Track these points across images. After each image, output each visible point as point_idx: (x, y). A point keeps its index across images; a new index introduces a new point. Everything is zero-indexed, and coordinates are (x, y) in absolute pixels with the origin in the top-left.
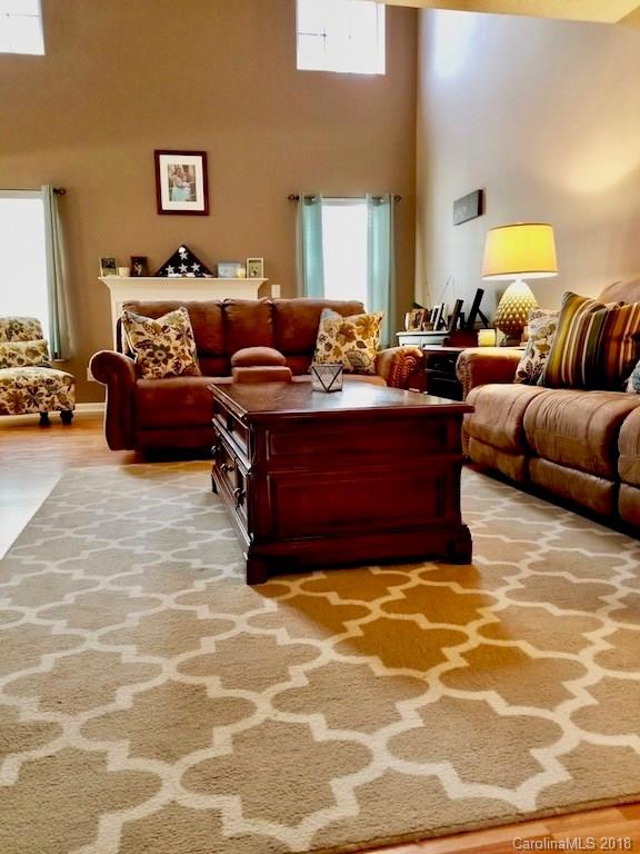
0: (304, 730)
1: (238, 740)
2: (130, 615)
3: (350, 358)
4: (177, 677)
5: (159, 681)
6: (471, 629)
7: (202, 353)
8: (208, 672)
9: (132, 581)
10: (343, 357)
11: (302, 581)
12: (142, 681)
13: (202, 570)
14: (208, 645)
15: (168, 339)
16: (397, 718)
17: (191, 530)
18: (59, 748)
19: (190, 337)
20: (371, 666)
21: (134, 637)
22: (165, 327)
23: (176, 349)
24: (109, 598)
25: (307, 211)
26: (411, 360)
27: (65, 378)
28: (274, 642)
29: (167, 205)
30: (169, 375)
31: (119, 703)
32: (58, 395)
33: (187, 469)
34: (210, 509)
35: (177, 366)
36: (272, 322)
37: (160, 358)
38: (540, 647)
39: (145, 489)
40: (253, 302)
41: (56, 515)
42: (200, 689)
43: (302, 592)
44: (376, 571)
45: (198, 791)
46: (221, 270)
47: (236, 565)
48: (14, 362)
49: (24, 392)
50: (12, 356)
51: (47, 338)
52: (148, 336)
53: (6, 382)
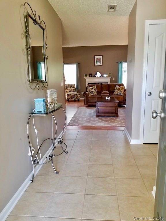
3: (119, 93)
10: (118, 93)
11: (101, 117)
17: (92, 113)
19: (96, 90)
23: (94, 91)
25: (120, 64)
27: (78, 94)
29: (95, 65)
30: (93, 95)
32: (78, 97)
36: (108, 87)
37: (92, 93)
44: (108, 117)
46: (104, 75)
48: (71, 91)
49: (73, 96)
50: (71, 90)
51: (76, 87)
52: (90, 90)
53: (70, 94)
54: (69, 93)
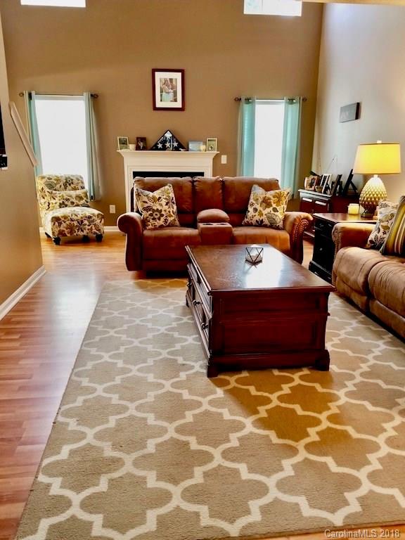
0: (237, 472)
1: (206, 475)
2: (149, 393)
3: (268, 218)
4: (176, 436)
5: (166, 437)
6: (323, 417)
7: (180, 212)
8: (190, 434)
9: (148, 370)
10: (264, 217)
11: (236, 377)
12: (159, 437)
13: (184, 365)
14: (189, 417)
15: (161, 205)
16: (282, 469)
17: (176, 335)
18: (125, 473)
19: (173, 203)
20: (271, 437)
21: (152, 409)
22: (160, 198)
23: (165, 211)
24: (139, 381)
25: (246, 107)
26: (305, 222)
27: (99, 214)
28: (222, 418)
29: (159, 104)
30: (161, 227)
31: (149, 449)
32: (95, 225)
34: (185, 319)
35: (166, 221)
36: (222, 193)
37: (156, 217)
38: (358, 431)
39: (149, 301)
40: (211, 180)
41: (103, 318)
42: (187, 444)
43: (237, 385)
44: (276, 372)
45: (189, 502)
46: (191, 146)
47: (201, 362)
48: (69, 203)
49: (76, 223)
50: (67, 200)
51: (87, 188)
52: (150, 204)
53: (65, 217)
54: (60, 212)
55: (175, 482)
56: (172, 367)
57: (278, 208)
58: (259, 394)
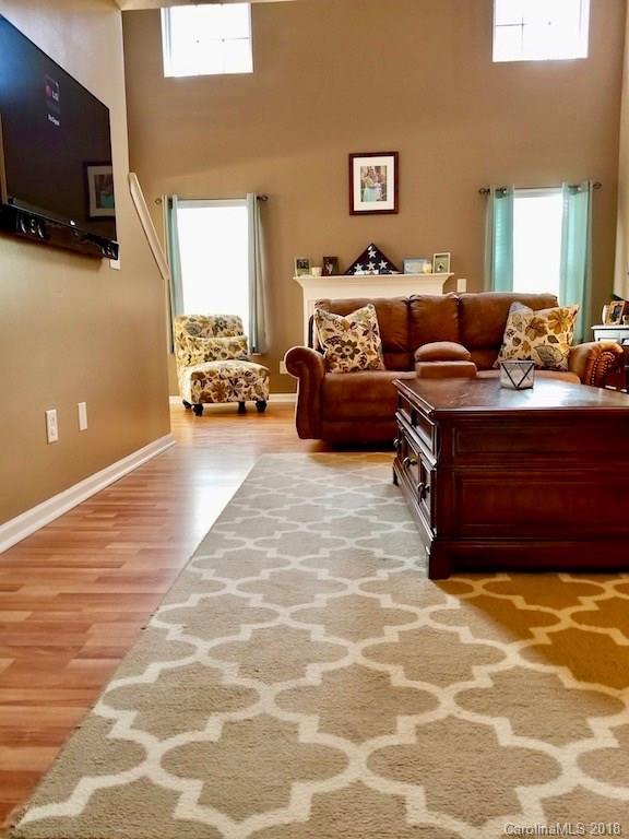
0: (488, 733)
1: (421, 731)
2: (318, 596)
3: (540, 353)
4: (362, 661)
5: (345, 663)
7: (387, 348)
8: (393, 660)
9: (320, 563)
10: (533, 352)
11: (485, 581)
12: (330, 661)
13: (385, 559)
14: (391, 634)
15: (355, 334)
16: (589, 734)
17: (373, 519)
18: (256, 714)
19: (376, 332)
20: (560, 676)
21: (321, 617)
22: (354, 324)
23: (362, 344)
24: (298, 578)
26: (609, 356)
27: (261, 371)
28: (458, 640)
29: (358, 207)
30: (355, 369)
31: (310, 679)
32: (255, 386)
33: (369, 460)
34: (391, 501)
35: (363, 360)
36: (458, 317)
37: (347, 353)
39: (331, 477)
40: (440, 298)
41: (253, 496)
42: (384, 676)
43: (485, 592)
44: (566, 578)
45: (382, 775)
46: (408, 266)
47: (417, 558)
48: (219, 355)
49: (227, 383)
50: (217, 350)
51: (246, 332)
53: (212, 373)
54: (204, 367)
55: (356, 737)
56: (364, 562)
57: (557, 337)
58: (533, 608)
